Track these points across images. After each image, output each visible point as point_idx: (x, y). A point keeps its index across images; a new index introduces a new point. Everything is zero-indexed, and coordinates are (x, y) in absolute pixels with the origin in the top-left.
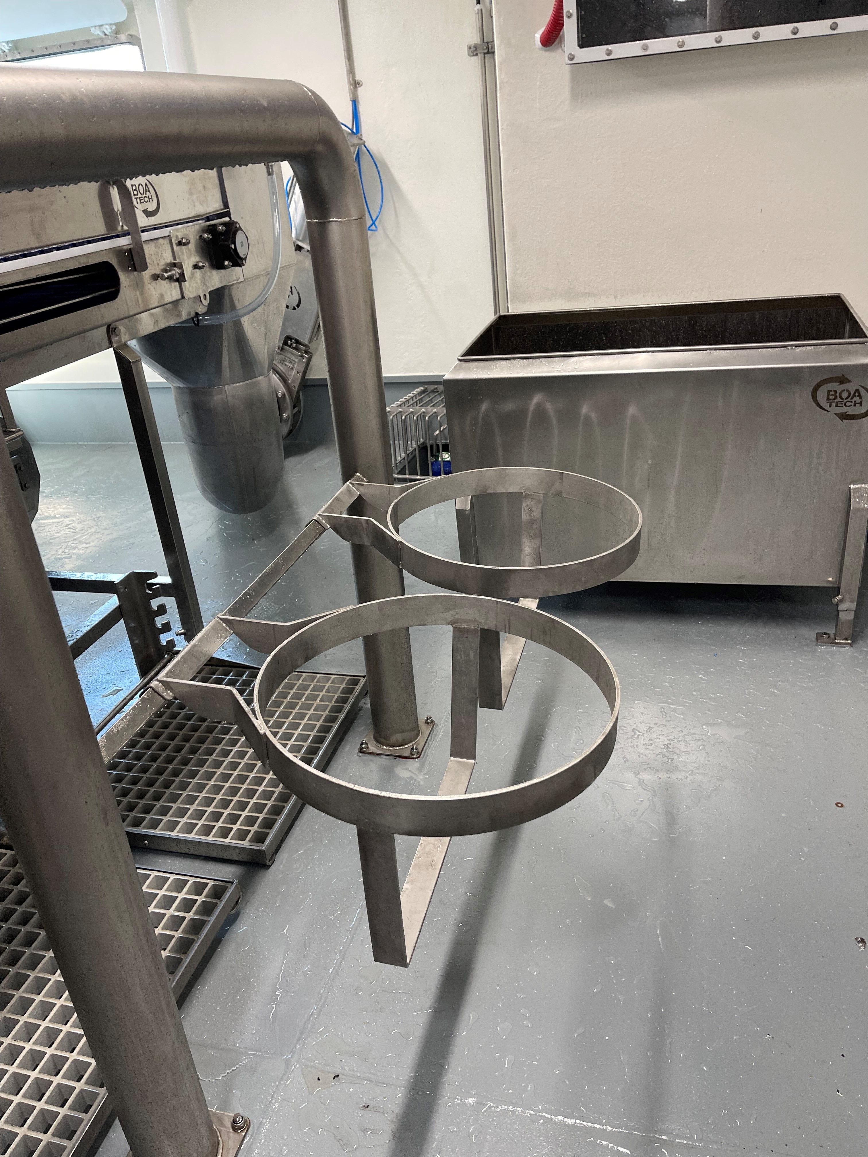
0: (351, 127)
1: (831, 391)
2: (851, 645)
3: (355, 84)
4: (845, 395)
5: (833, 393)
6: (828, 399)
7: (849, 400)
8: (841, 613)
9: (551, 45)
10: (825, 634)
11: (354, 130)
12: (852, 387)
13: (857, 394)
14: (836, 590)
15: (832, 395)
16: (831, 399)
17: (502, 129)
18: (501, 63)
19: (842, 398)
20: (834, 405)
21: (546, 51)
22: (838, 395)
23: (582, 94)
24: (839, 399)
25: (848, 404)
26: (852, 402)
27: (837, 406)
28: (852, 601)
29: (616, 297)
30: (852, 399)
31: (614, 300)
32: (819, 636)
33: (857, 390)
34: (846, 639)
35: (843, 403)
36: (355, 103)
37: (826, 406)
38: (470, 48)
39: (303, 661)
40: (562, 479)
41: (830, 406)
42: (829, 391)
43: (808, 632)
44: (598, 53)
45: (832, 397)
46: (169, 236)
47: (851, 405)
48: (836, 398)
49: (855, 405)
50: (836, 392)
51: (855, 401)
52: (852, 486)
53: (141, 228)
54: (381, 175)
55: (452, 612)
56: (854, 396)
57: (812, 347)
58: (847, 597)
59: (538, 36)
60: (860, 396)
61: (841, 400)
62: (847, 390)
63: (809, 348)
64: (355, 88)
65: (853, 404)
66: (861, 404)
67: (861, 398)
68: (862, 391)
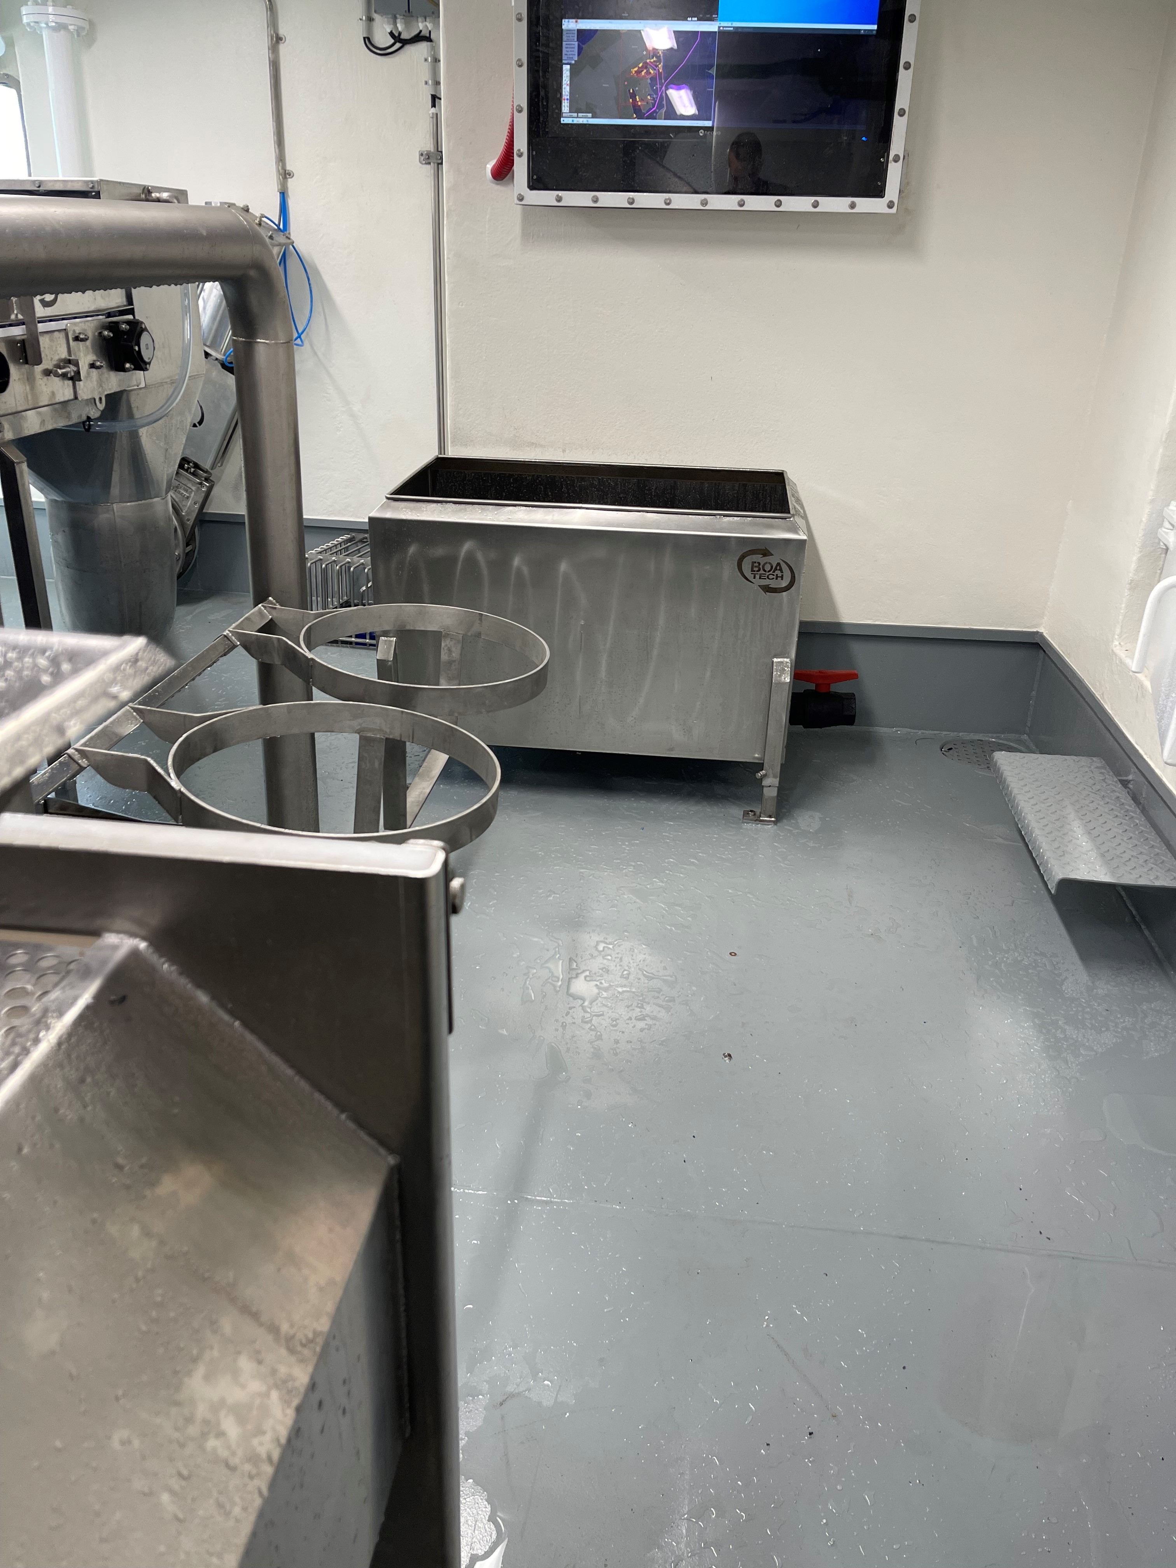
0: (277, 223)
1: (755, 562)
2: (775, 823)
3: (285, 175)
4: (768, 567)
5: (757, 564)
6: (752, 571)
7: (771, 573)
8: (765, 789)
9: (502, 180)
10: (751, 811)
11: (281, 227)
12: (774, 560)
13: (778, 568)
14: (760, 766)
15: (756, 567)
16: (755, 571)
17: (448, 258)
18: (449, 190)
19: (765, 571)
20: (757, 576)
21: (498, 184)
22: (761, 567)
23: (533, 235)
24: (762, 572)
25: (771, 577)
26: (773, 575)
27: (760, 578)
28: (775, 777)
29: (564, 451)
30: (774, 572)
31: (562, 454)
32: (746, 813)
33: (779, 564)
34: (770, 817)
35: (766, 575)
36: (283, 195)
37: (750, 577)
38: (422, 155)
39: (212, 752)
40: (481, 620)
41: (754, 578)
42: (754, 563)
43: (737, 811)
44: (547, 197)
45: (756, 569)
46: (65, 329)
47: (773, 578)
48: (759, 570)
49: (777, 579)
50: (759, 564)
51: (777, 575)
52: (775, 660)
53: (38, 318)
54: (311, 282)
55: (360, 721)
56: (776, 569)
57: (739, 518)
58: (770, 772)
59: (489, 166)
60: (781, 570)
61: (765, 573)
62: (770, 563)
63: (736, 518)
64: (285, 178)
65: (775, 577)
66: (782, 577)
67: (782, 572)
68: (784, 566)
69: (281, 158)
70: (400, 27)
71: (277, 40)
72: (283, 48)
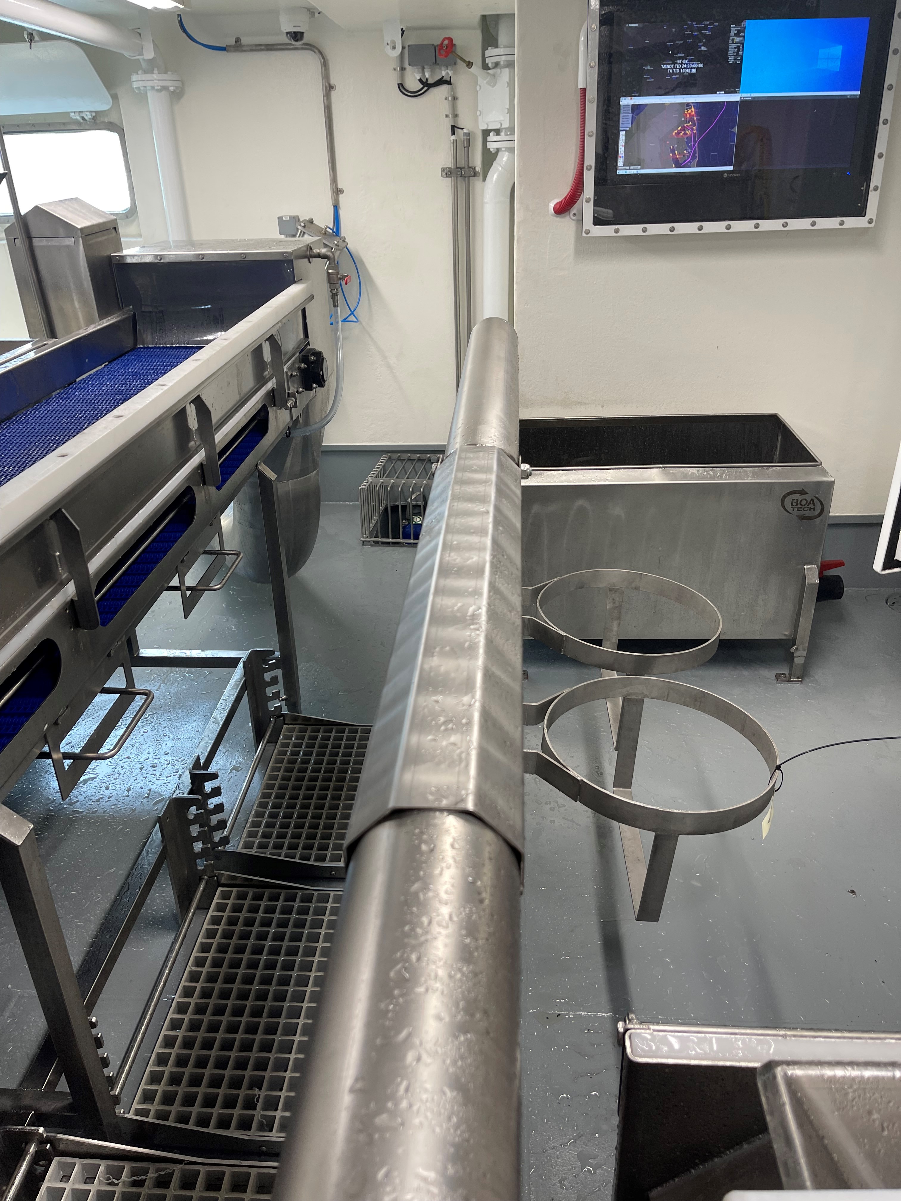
2: (801, 681)
3: (337, 191)
4: (804, 503)
5: (796, 501)
6: (792, 505)
7: (806, 506)
8: (795, 659)
9: (563, 213)
10: (783, 674)
12: (808, 497)
14: (793, 642)
15: (795, 502)
16: (794, 506)
19: (802, 505)
20: (796, 509)
22: (799, 502)
24: (799, 506)
25: (806, 509)
26: (808, 508)
27: (798, 510)
28: (804, 650)
29: (602, 406)
30: (808, 505)
31: (601, 408)
32: (777, 676)
33: (812, 500)
34: (798, 678)
35: (802, 508)
36: (336, 208)
37: (790, 510)
38: (444, 170)
40: (641, 578)
41: (793, 510)
42: (793, 500)
43: (769, 674)
44: (608, 230)
45: (795, 504)
48: (797, 505)
49: (810, 510)
50: (797, 500)
51: (810, 507)
52: (805, 567)
56: (810, 503)
58: (801, 648)
59: (552, 205)
60: (813, 503)
62: (806, 500)
64: (337, 195)
66: (814, 509)
67: (814, 505)
68: (816, 501)
69: (334, 180)
70: (427, 75)
71: (329, 88)
72: (333, 94)
